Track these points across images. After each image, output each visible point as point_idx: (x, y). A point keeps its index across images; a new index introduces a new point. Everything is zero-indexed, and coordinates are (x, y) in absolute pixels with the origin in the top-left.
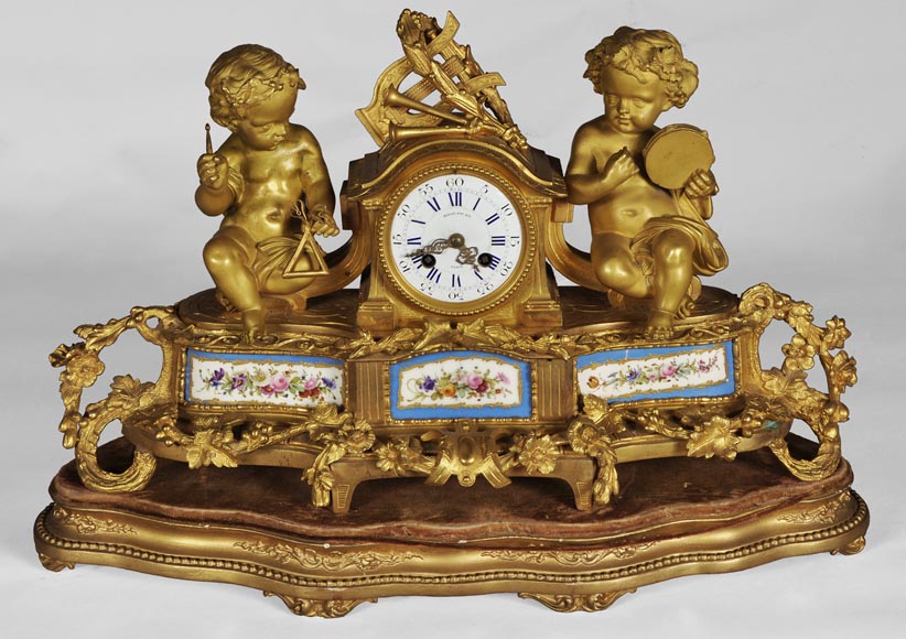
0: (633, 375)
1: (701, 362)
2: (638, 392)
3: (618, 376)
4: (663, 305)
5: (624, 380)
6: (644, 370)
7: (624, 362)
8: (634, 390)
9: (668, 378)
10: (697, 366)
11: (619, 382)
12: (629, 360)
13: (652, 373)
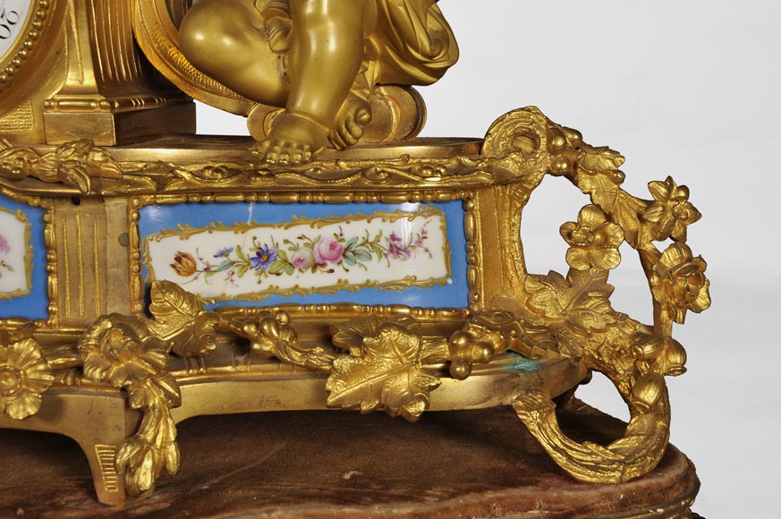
0: (263, 256)
1: (393, 237)
2: (273, 290)
3: (233, 256)
4: (299, 104)
5: (245, 265)
6: (283, 247)
7: (244, 229)
8: (265, 286)
9: (330, 265)
10: (384, 244)
11: (236, 270)
12: (255, 226)
13: (298, 255)
